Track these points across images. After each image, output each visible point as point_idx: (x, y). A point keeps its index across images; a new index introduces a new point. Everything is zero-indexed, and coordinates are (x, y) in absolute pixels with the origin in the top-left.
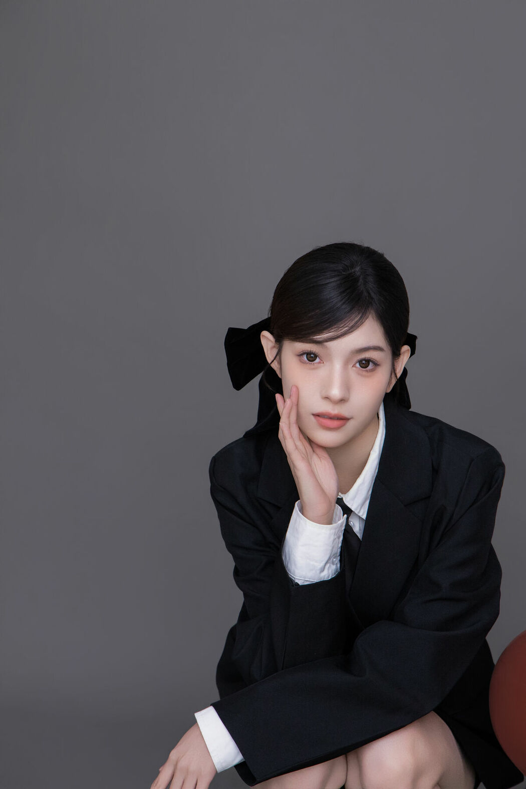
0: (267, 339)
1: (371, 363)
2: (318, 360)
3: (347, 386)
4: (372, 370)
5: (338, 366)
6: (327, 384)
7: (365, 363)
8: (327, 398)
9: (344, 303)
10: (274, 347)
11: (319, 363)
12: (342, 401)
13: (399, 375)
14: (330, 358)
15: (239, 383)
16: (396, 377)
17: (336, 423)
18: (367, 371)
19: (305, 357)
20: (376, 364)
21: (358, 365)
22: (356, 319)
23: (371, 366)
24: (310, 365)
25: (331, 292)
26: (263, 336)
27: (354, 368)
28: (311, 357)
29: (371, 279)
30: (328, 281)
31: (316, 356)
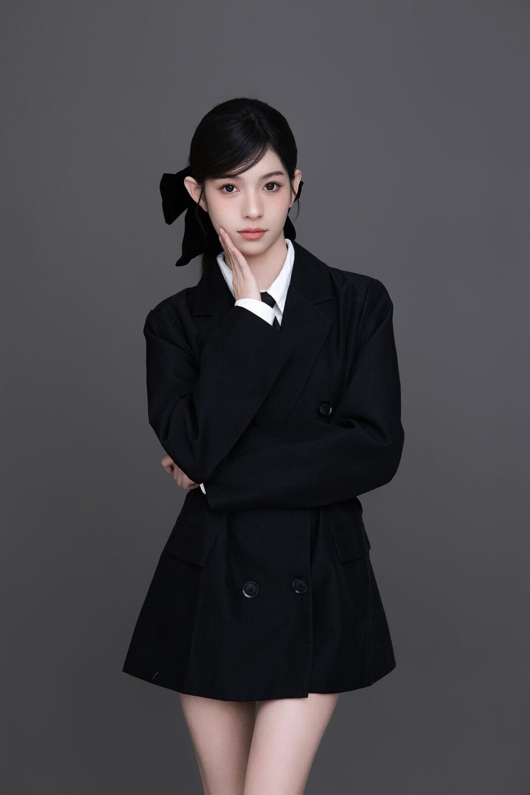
0: (190, 184)
1: (275, 185)
2: (235, 190)
3: (261, 206)
4: (277, 191)
5: (251, 191)
6: (245, 206)
7: (270, 186)
8: (248, 217)
9: (248, 142)
10: (198, 187)
11: (236, 191)
12: (260, 217)
13: (297, 192)
14: (244, 186)
15: (170, 218)
16: (295, 193)
17: (257, 235)
18: (273, 191)
19: (225, 189)
20: (279, 186)
21: (265, 188)
22: (259, 153)
23: (275, 187)
24: (230, 194)
25: (237, 135)
26: (186, 180)
27: (263, 191)
28: (229, 188)
29: (263, 121)
30: (232, 127)
31: (233, 187)
